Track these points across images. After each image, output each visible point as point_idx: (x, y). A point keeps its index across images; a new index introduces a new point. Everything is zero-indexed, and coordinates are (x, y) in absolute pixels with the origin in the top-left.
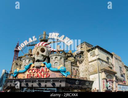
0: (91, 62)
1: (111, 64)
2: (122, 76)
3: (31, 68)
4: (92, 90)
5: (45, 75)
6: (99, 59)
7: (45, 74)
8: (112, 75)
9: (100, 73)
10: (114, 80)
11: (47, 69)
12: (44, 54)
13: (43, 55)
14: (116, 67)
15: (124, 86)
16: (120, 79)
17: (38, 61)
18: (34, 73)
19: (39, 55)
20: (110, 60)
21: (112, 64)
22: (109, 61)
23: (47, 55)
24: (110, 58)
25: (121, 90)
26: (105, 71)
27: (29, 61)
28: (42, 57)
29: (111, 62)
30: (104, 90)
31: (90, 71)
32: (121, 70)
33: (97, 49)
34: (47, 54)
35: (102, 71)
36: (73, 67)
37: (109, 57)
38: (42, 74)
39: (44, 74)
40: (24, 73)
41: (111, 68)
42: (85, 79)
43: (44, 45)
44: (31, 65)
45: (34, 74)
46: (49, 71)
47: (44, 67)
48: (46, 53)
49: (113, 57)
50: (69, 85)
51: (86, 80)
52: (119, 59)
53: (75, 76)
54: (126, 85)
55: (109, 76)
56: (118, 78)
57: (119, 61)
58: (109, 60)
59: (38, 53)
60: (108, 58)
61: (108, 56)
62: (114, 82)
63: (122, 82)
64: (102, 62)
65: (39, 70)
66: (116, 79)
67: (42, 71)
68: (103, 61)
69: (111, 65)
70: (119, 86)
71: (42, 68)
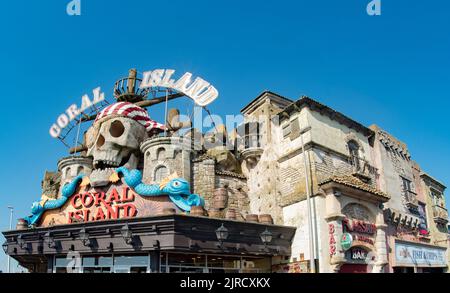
0: (287, 157)
1: (367, 164)
2: (412, 210)
3: (82, 192)
4: (291, 260)
5: (122, 212)
6: (312, 145)
7: (122, 208)
8: (370, 206)
9: (316, 198)
10: (377, 225)
11: (128, 189)
12: (122, 140)
13: (115, 146)
14: (386, 177)
15: (424, 250)
16: (404, 221)
17: (102, 165)
18: (90, 209)
19: (106, 146)
20: (362, 150)
21: (369, 167)
22: (356, 153)
23: (132, 145)
24: (363, 143)
25: (408, 262)
26: (339, 189)
27: (81, 168)
28: (116, 152)
29: (368, 158)
30: (333, 261)
31: (285, 193)
32: (407, 190)
33: (305, 111)
34: (133, 139)
35: (325, 190)
36: (222, 180)
37: (356, 139)
38: (114, 208)
39: (119, 209)
40: (61, 208)
41: (367, 180)
42: (264, 221)
43: (120, 112)
44: (80, 181)
45: (88, 212)
46: (134, 196)
47: (119, 183)
48: (129, 137)
49: (376, 142)
50: (190, 243)
51: (267, 223)
52: (400, 150)
53: (221, 209)
54: (431, 243)
55: (356, 209)
56: (398, 219)
57: (400, 159)
58: (360, 151)
59: (101, 140)
60: (353, 145)
61: (353, 135)
62: (380, 232)
63: (415, 234)
64: (327, 158)
65: (105, 197)
66: (386, 221)
67: (112, 199)
68: (329, 152)
69: (367, 171)
70: (401, 248)
71: (113, 187)
